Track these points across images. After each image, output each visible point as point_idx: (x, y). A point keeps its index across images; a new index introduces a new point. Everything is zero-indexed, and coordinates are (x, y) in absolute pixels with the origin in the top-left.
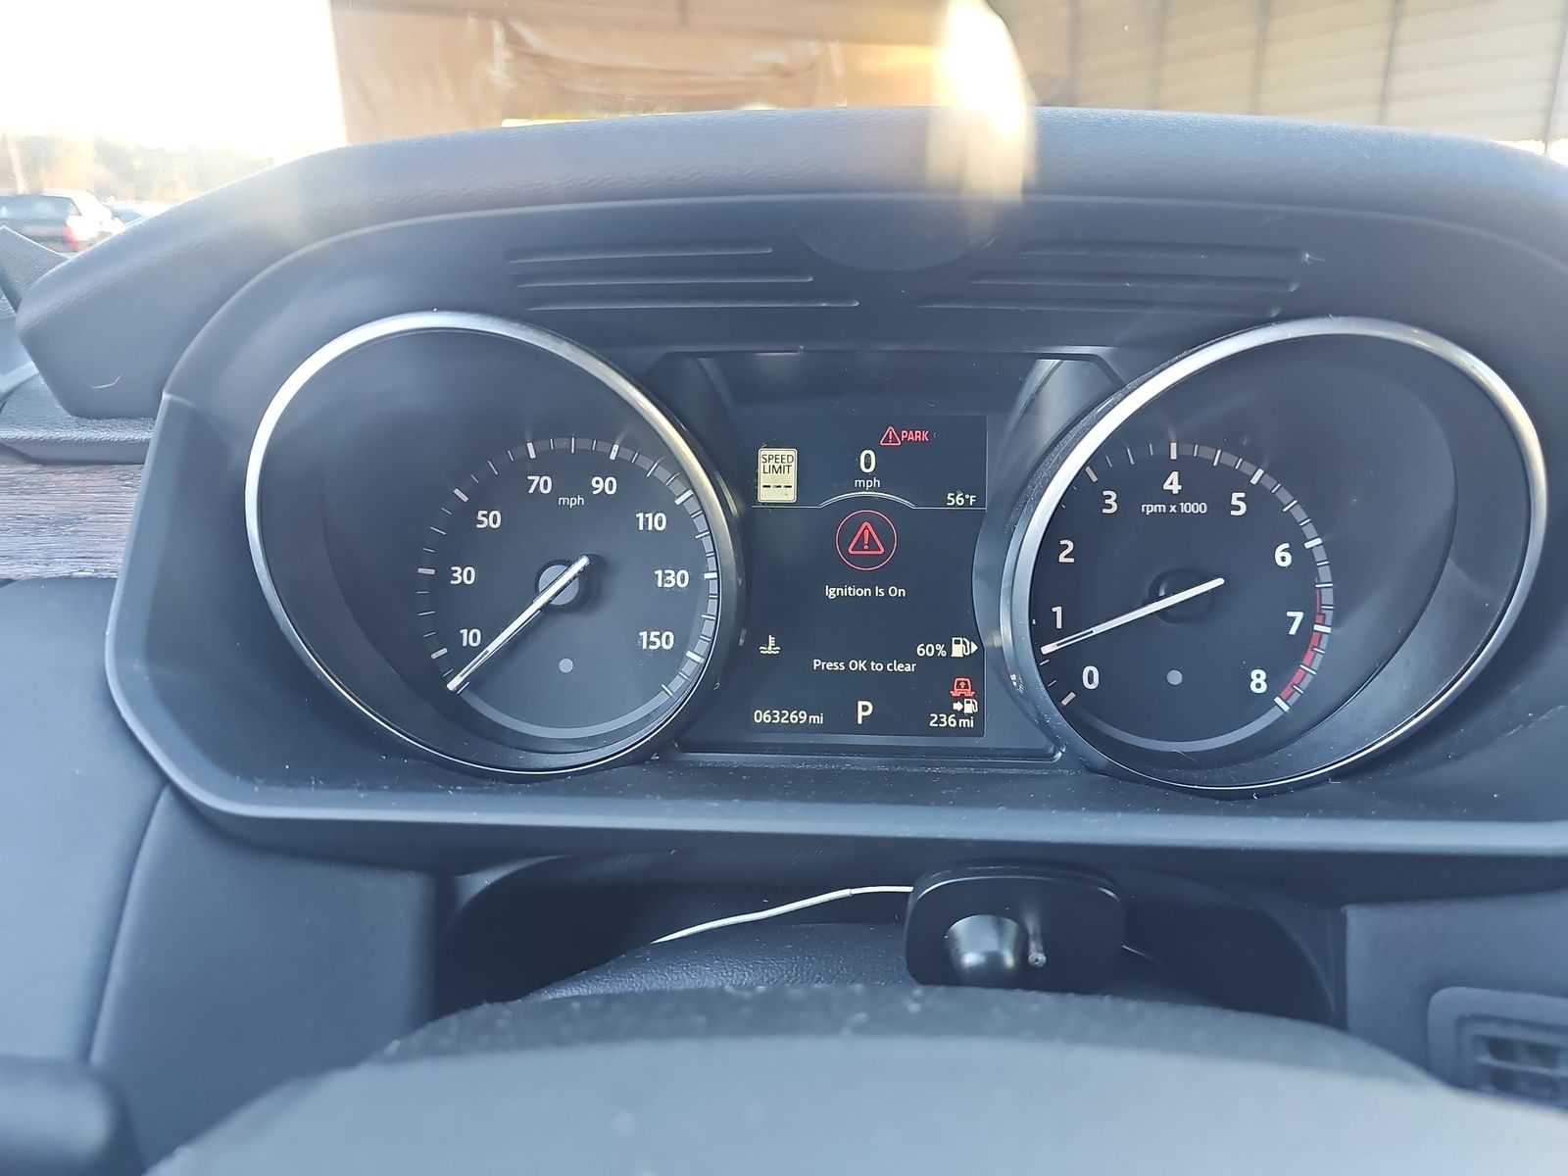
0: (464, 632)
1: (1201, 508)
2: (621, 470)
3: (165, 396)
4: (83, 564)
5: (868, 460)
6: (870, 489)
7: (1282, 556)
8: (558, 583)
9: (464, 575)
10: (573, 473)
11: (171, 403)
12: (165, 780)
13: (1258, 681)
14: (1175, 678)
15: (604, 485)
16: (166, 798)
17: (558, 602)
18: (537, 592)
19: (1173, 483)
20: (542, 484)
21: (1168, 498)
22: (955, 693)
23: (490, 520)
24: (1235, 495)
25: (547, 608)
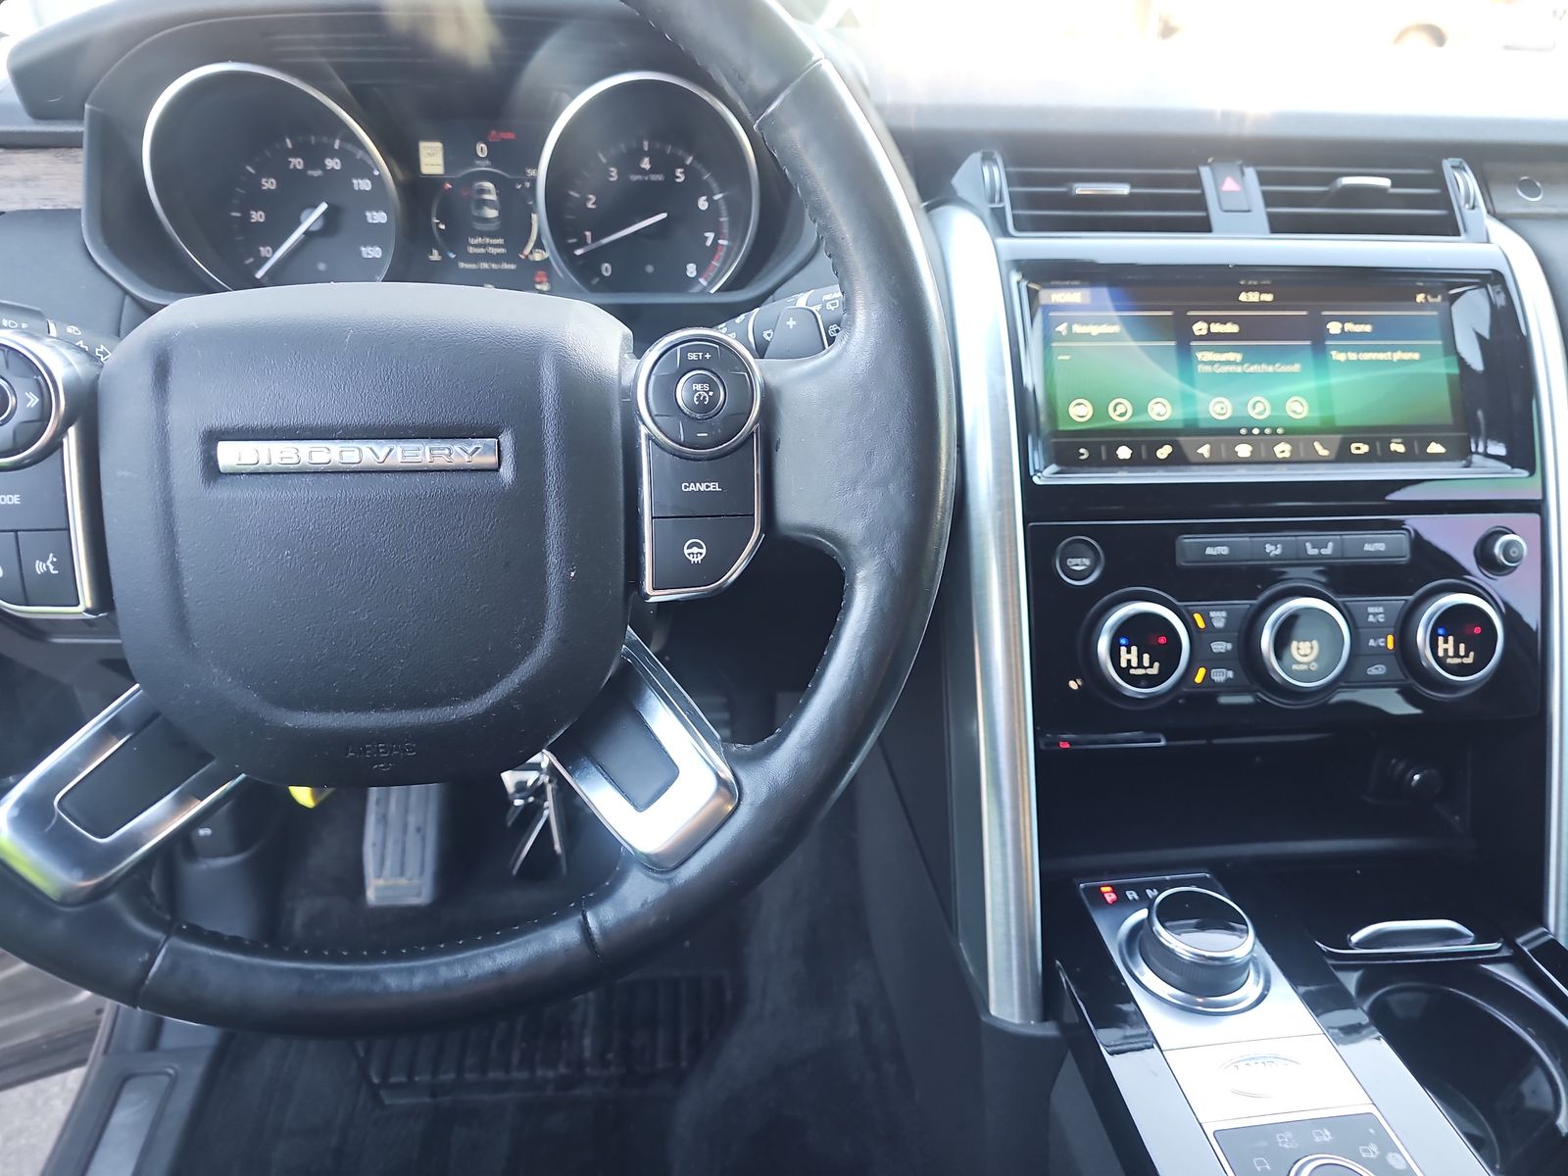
0: (262, 249)
1: (660, 177)
2: (341, 154)
3: (87, 106)
4: (47, 202)
5: (482, 149)
6: (484, 167)
7: (703, 204)
8: (311, 219)
9: (258, 216)
10: (315, 158)
11: (91, 110)
12: (126, 292)
13: (691, 270)
14: (650, 269)
15: (333, 164)
16: (128, 300)
17: (313, 229)
18: (299, 223)
19: (646, 164)
20: (297, 163)
21: (643, 172)
22: (538, 279)
23: (269, 184)
24: (679, 170)
25: (307, 233)
